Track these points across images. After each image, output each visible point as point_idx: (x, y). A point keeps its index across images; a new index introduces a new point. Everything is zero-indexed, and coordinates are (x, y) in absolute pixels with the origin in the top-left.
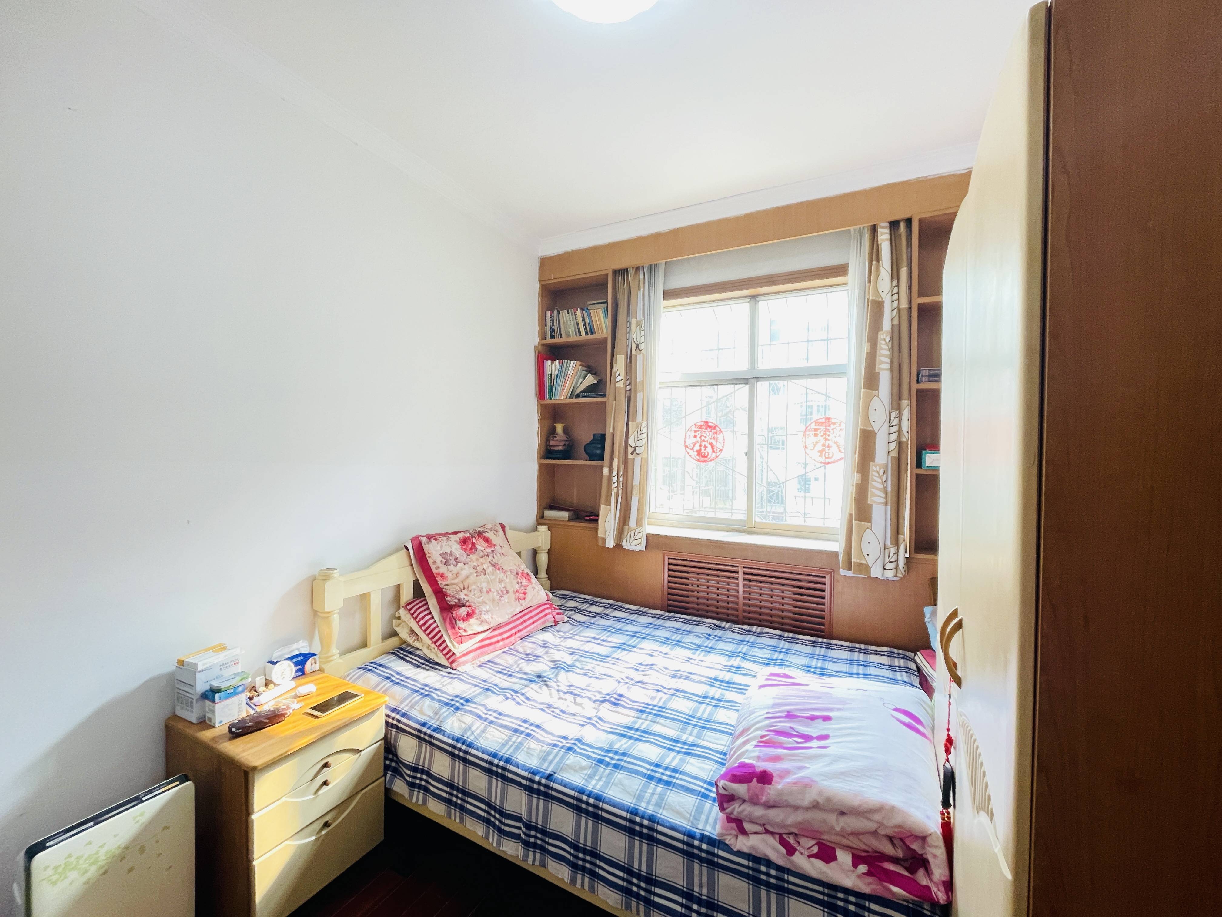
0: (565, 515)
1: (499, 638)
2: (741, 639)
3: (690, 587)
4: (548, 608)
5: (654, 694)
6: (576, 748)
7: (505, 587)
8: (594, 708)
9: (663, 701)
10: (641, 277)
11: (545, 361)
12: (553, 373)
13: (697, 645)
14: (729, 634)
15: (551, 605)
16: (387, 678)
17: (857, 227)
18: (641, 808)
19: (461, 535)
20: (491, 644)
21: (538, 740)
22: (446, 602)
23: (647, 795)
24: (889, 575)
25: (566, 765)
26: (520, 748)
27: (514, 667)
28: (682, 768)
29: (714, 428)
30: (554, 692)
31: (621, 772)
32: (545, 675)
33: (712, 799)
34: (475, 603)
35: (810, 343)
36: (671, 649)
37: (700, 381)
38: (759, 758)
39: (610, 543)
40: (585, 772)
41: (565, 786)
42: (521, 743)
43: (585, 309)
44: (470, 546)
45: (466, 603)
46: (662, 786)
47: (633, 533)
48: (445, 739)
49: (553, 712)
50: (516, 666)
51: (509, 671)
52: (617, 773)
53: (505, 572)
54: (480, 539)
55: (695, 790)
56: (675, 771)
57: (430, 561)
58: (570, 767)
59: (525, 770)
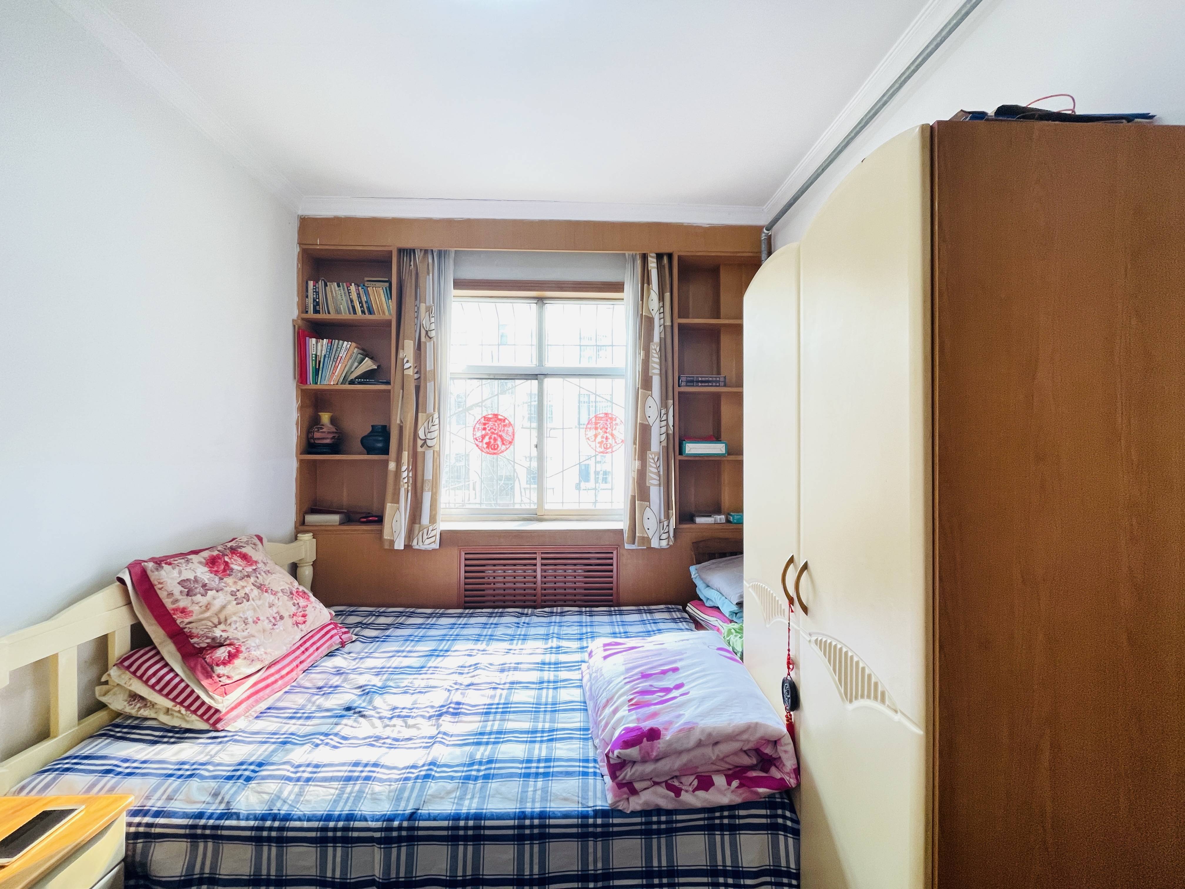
0: (335, 518)
1: (277, 676)
2: (548, 621)
3: (486, 580)
4: (333, 629)
5: (491, 692)
6: (433, 773)
7: (278, 613)
8: (432, 725)
9: (504, 696)
10: (430, 261)
11: (307, 338)
12: (319, 354)
13: (511, 635)
14: (535, 619)
15: (336, 625)
16: (108, 772)
17: (631, 253)
18: (527, 810)
19: (206, 554)
20: (267, 686)
21: (381, 780)
22: (192, 645)
23: (530, 794)
24: (664, 544)
25: (429, 795)
26: (361, 798)
27: (308, 707)
28: (553, 755)
29: (504, 421)
30: (377, 722)
31: (493, 781)
32: (355, 705)
33: (592, 774)
34: (238, 639)
35: (582, 347)
36: (488, 645)
37: (490, 374)
38: (638, 720)
39: (399, 545)
40: (453, 795)
41: (435, 819)
42: (361, 791)
43: (362, 285)
44: (222, 567)
45: (225, 641)
46: (542, 780)
47: (425, 531)
48: (243, 823)
49: (384, 743)
50: (310, 705)
51: (304, 713)
52: (490, 784)
53: (275, 594)
54: (235, 557)
55: (574, 772)
56: (548, 760)
57: (162, 595)
58: (435, 797)
59: (377, 820)
